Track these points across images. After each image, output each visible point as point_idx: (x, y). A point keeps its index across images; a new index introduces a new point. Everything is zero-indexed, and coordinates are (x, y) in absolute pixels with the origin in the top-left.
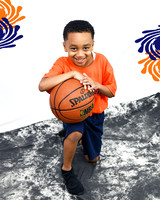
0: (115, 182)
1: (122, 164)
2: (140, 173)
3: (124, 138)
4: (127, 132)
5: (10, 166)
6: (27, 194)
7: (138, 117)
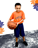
0: (29, 45)
1: (31, 42)
2: (34, 44)
3: (33, 37)
4: (34, 36)
5: (10, 40)
6: (11, 45)
7: (36, 34)
